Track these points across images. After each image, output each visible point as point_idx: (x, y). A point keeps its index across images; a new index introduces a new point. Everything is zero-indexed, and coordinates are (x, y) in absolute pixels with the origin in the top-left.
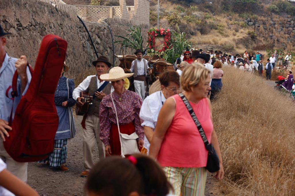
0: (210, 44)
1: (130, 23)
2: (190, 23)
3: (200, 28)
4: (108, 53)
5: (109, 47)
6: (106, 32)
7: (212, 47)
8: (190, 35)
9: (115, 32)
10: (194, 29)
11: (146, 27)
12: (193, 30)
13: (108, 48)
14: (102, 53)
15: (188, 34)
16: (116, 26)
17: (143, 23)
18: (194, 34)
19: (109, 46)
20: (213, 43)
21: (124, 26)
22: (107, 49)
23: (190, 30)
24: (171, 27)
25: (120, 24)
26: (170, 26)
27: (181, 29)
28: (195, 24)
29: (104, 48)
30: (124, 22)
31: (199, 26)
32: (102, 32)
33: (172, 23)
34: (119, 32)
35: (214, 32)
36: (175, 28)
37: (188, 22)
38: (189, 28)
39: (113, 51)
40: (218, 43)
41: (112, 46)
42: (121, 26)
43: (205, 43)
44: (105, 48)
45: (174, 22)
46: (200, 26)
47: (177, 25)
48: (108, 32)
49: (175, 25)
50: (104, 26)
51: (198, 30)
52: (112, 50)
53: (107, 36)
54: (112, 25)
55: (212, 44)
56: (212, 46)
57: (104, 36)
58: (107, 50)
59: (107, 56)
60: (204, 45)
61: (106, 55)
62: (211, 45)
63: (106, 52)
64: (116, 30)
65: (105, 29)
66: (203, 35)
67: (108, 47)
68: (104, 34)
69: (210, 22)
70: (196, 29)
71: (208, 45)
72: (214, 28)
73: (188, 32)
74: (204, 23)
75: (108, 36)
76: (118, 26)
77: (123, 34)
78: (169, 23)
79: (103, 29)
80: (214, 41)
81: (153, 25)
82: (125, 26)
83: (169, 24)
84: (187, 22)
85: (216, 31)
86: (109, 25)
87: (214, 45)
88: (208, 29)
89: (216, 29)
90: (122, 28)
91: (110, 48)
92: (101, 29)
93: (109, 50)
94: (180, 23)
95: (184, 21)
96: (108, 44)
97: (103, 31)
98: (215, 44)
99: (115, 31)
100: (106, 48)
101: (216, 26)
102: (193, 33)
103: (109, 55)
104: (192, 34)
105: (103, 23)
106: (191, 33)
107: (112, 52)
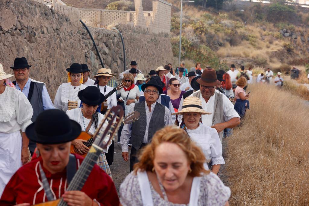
0: (240, 57)
1: (147, 31)
2: (219, 33)
3: (229, 38)
4: (118, 65)
5: (119, 58)
6: (116, 40)
7: (242, 61)
8: (218, 46)
9: (127, 40)
10: (223, 39)
11: (166, 35)
12: (221, 41)
13: (118, 59)
14: (110, 65)
15: (216, 46)
16: (130, 33)
17: (163, 31)
18: (222, 45)
19: (120, 56)
20: (244, 56)
21: (139, 33)
22: (117, 60)
23: (218, 41)
24: (197, 37)
25: (135, 32)
26: (196, 35)
27: (208, 39)
28: (223, 35)
29: (112, 59)
30: (140, 29)
31: (228, 36)
32: (111, 41)
33: (198, 32)
34: (132, 40)
35: (245, 44)
36: (201, 38)
37: (216, 31)
38: (217, 38)
39: (124, 62)
40: (249, 56)
41: (123, 57)
42: (135, 34)
43: (234, 56)
44: (114, 59)
45: (200, 31)
46: (230, 36)
47: (203, 34)
48: (119, 40)
49: (201, 34)
50: (114, 33)
51: (227, 40)
52: (123, 62)
53: (118, 44)
54: (124, 32)
55: (243, 57)
56: (243, 60)
57: (114, 45)
58: (116, 62)
59: (116, 68)
60: (233, 58)
61: (116, 67)
62: (241, 58)
63: (115, 64)
64: (130, 38)
65: (115, 36)
66: (232, 46)
67: (118, 57)
68: (113, 43)
69: (241, 32)
70: (225, 40)
71: (238, 58)
72: (245, 39)
73: (216, 42)
74: (234, 33)
75: (118, 45)
76: (132, 34)
77: (138, 43)
78: (195, 32)
79: (113, 37)
80: (244, 53)
81: (177, 34)
82: (140, 33)
83: (194, 34)
84: (214, 31)
85: (248, 42)
86: (121, 32)
87: (245, 59)
88: (239, 40)
89: (248, 40)
90: (136, 36)
91: (121, 59)
92: (110, 36)
93: (119, 61)
94: (207, 33)
95: (212, 30)
96: (118, 55)
97: (113, 38)
98: (246, 57)
99: (128, 39)
100: (115, 59)
101: (247, 36)
102: (221, 44)
103: (119, 67)
104: (221, 45)
105: (114, 29)
106: (219, 44)
107: (123, 63)
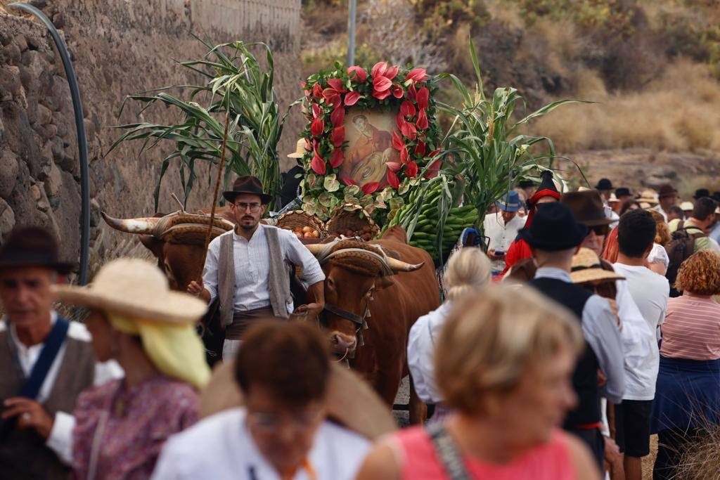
0: (661, 148)
1: (186, 20)
2: (544, 22)
3: (600, 52)
4: (49, 197)
5: (57, 157)
6: (37, 65)
7: (670, 169)
8: (541, 93)
9: (92, 70)
10: (567, 57)
11: (281, 41)
12: (557, 66)
13: (52, 162)
14: (14, 193)
15: (530, 91)
16: (101, 31)
17: (265, 21)
18: (565, 85)
19: (59, 150)
20: (680, 142)
21: (147, 31)
22: (45, 169)
23: (541, 66)
24: (430, 47)
25: (126, 24)
26: (424, 38)
27: (489, 56)
28: (570, 30)
29: (23, 164)
30: (151, 9)
31: (595, 40)
32: (15, 69)
33: (435, 21)
34: (118, 68)
35: (687, 80)
36: (449, 54)
37: (532, 15)
38: (536, 53)
39: (81, 180)
40: (707, 146)
41: (72, 153)
42: (128, 34)
43: (628, 144)
44: (29, 165)
45: (446, 17)
46: (605, 40)
47: (463, 31)
48: (51, 67)
49: (451, 31)
50: (25, 29)
51: (591, 62)
52: (76, 179)
53: (48, 89)
54: (77, 26)
55: (675, 151)
56: (673, 163)
57: (27, 89)
58: (43, 177)
59: (44, 210)
60: (621, 157)
61: (41, 204)
62: (665, 155)
63: (38, 190)
64: (103, 57)
65: (32, 46)
66: (618, 93)
67: (50, 155)
68: (25, 80)
69: (664, 17)
70: (576, 59)
71: (648, 153)
72: (686, 53)
73: (531, 73)
74: (627, 19)
75: (50, 93)
76: (115, 34)
77: (143, 80)
78: (419, 19)
79: (23, 51)
80: (684, 128)
81: (323, 33)
82: (154, 31)
83: (415, 30)
84: (522, 15)
85: (702, 68)
86: (59, 25)
87: (685, 157)
88: (651, 57)
89: (701, 57)
90: (134, 48)
91: (64, 164)
92: (8, 48)
93: (55, 173)
94: (482, 24)
95: (507, 9)
96: (50, 143)
97: (22, 59)
98: (691, 150)
99: (93, 60)
100: (35, 163)
101: (699, 37)
102: (557, 80)
103: (55, 206)
104: (556, 87)
105: (22, 11)
106: (544, 79)
107: (77, 187)
